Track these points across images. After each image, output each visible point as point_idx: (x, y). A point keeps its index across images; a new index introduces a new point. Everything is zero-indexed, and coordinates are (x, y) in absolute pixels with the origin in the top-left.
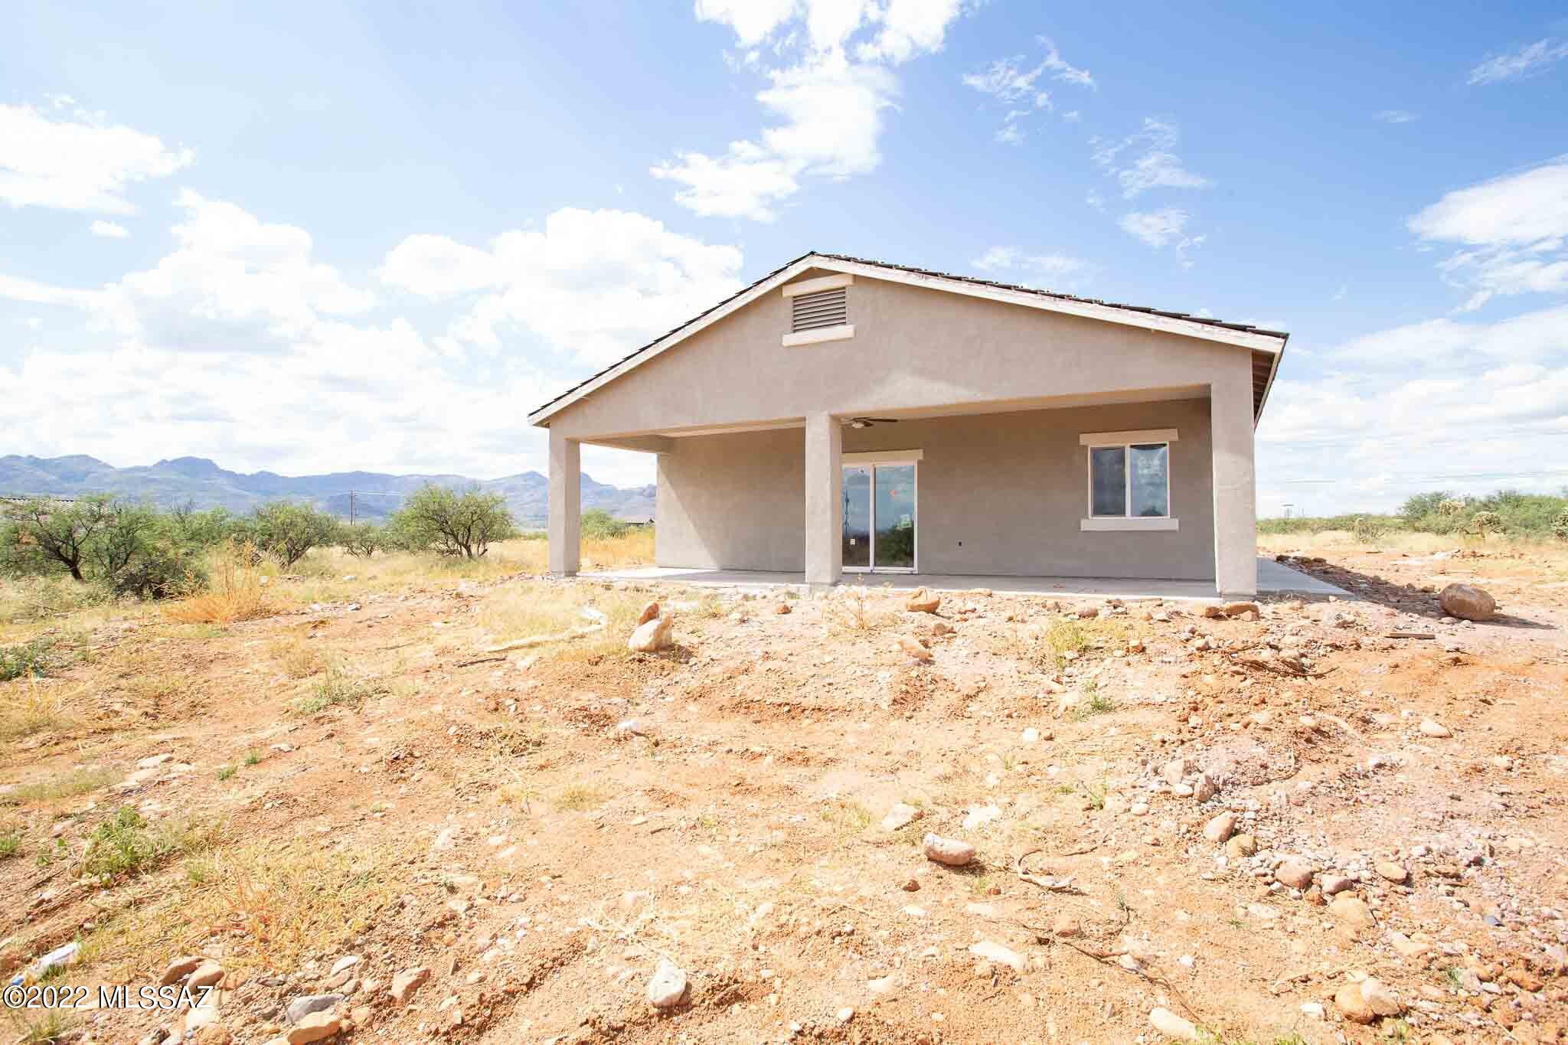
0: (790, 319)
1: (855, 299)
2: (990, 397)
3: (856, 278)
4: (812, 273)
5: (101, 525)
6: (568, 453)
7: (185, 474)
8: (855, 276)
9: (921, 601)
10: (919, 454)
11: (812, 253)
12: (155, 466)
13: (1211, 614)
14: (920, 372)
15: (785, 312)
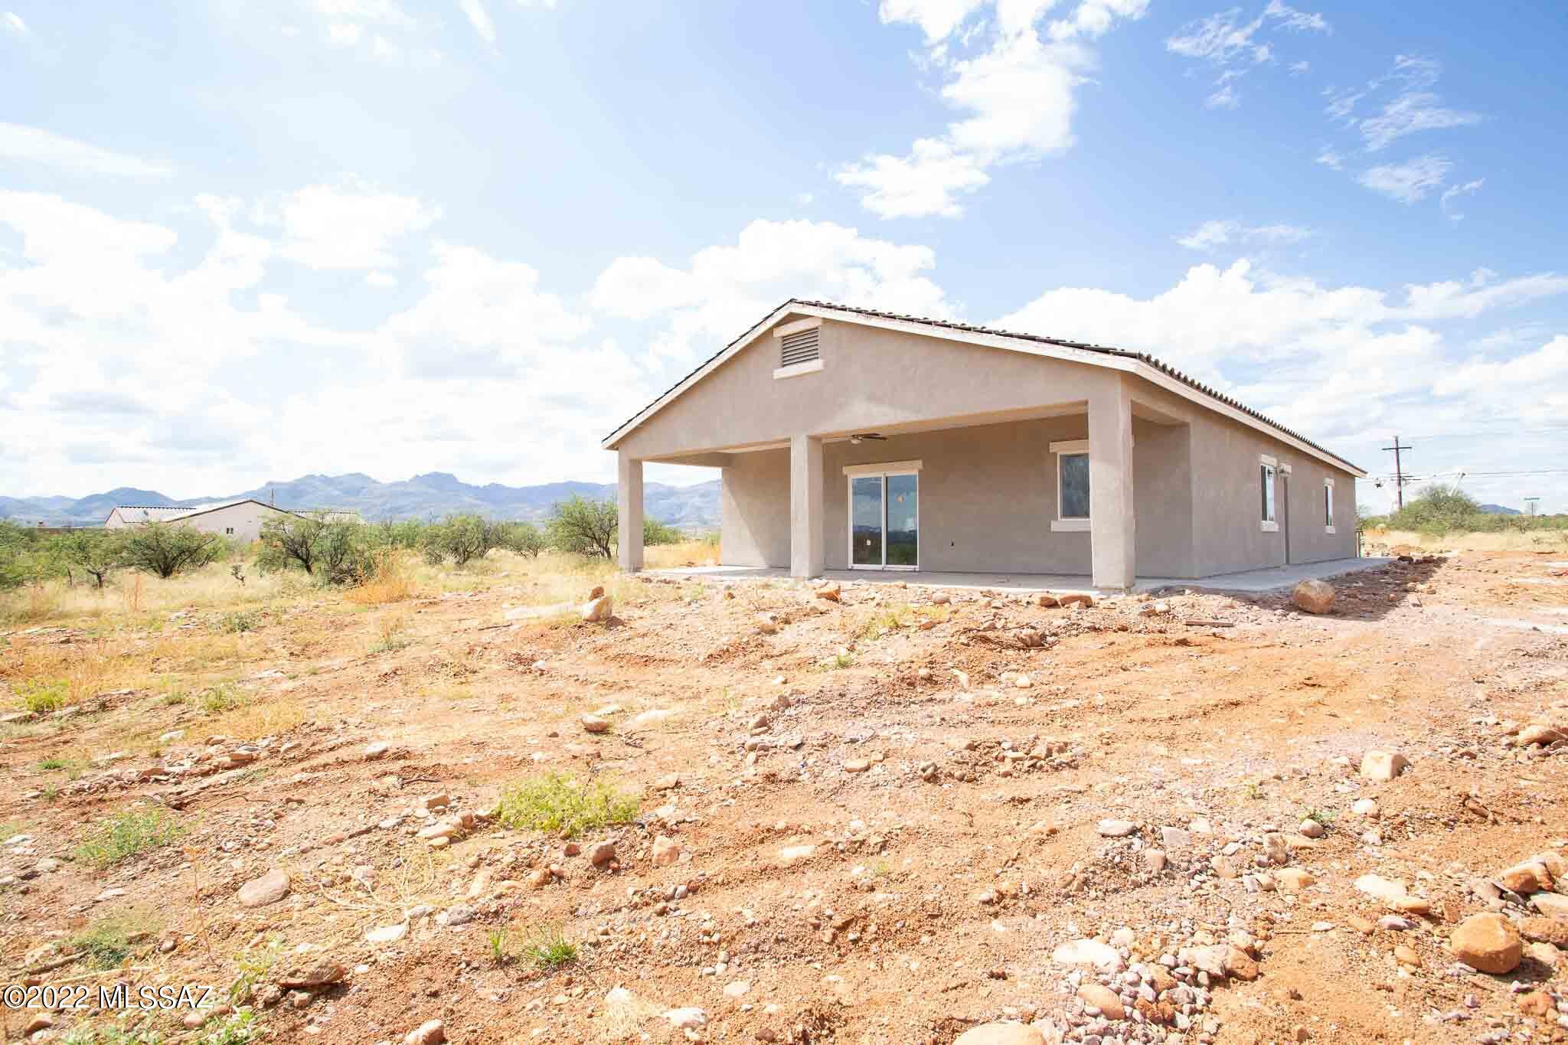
0: (780, 355)
1: (826, 336)
2: (920, 417)
3: (825, 320)
4: (792, 318)
5: (324, 532)
6: (633, 471)
7: (430, 486)
8: (824, 319)
9: (825, 590)
10: (919, 464)
11: (791, 301)
12: (411, 481)
13: (1046, 602)
14: (872, 398)
15: (775, 349)
